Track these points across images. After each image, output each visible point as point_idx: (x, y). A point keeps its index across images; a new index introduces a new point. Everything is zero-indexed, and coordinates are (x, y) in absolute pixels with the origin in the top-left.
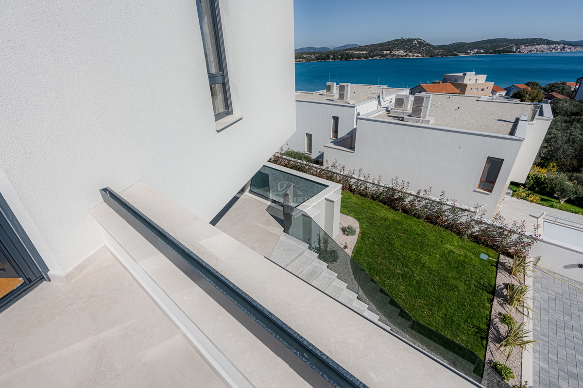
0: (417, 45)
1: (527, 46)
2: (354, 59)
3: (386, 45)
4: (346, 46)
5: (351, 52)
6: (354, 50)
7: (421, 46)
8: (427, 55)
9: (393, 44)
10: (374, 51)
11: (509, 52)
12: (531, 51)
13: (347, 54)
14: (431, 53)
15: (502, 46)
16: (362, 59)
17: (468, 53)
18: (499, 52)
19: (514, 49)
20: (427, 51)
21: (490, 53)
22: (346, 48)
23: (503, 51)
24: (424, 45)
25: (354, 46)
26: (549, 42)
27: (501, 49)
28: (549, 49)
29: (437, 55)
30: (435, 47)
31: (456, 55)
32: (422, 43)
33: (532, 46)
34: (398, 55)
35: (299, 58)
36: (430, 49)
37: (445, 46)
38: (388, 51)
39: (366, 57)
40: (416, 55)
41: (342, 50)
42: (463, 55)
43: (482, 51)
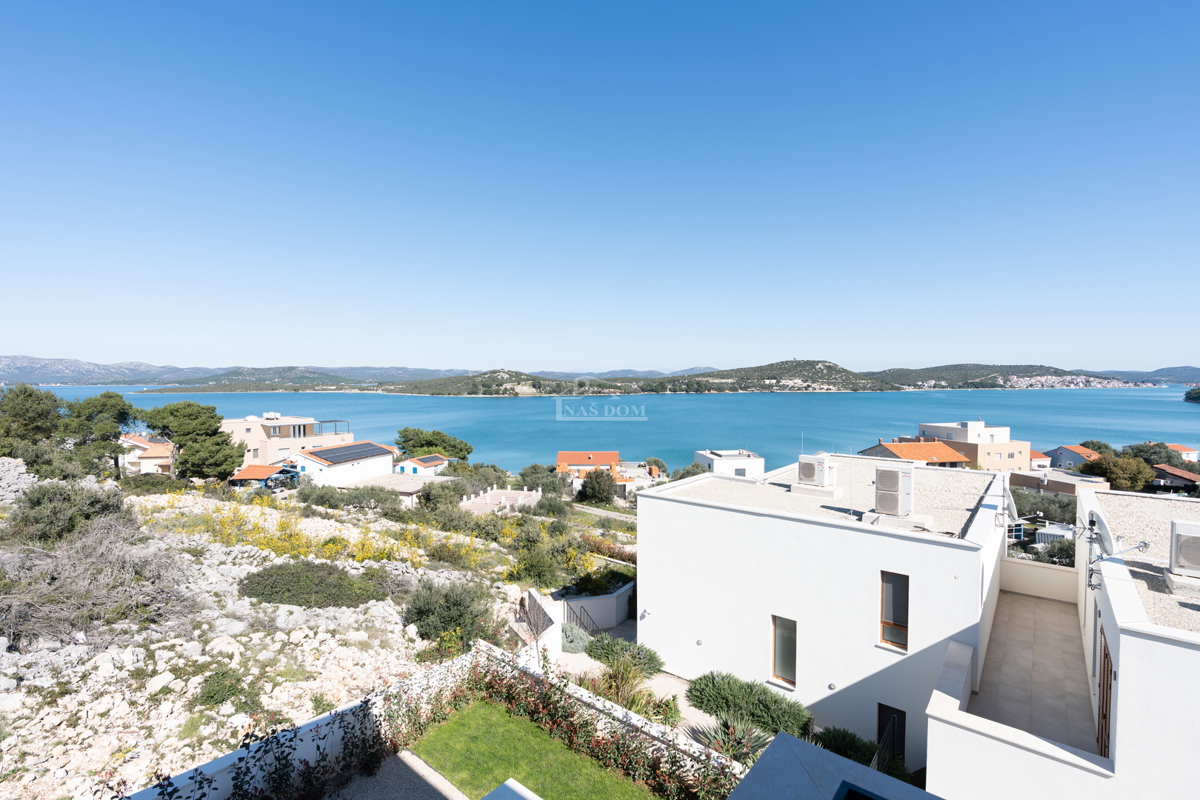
0: (825, 372)
1: (1022, 377)
2: (712, 392)
3: (767, 370)
4: (693, 369)
5: (705, 379)
6: (710, 376)
7: (832, 372)
8: (845, 388)
9: (780, 369)
10: (748, 379)
11: (993, 385)
12: (1031, 385)
13: (698, 383)
14: (853, 384)
15: (977, 377)
16: (727, 392)
17: (919, 386)
18: (975, 385)
19: (1002, 383)
20: (844, 381)
21: (960, 387)
22: (694, 373)
23: (982, 385)
24: (836, 370)
25: (708, 371)
26: (1057, 372)
27: (977, 380)
28: (1063, 382)
29: (864, 388)
30: (854, 375)
31: (899, 389)
32: (832, 369)
33: (1031, 377)
34: (793, 387)
35: (609, 388)
36: (848, 378)
37: (874, 373)
38: (772, 379)
39: (733, 389)
40: (825, 387)
41: (689, 376)
42: (911, 389)
43: (943, 383)
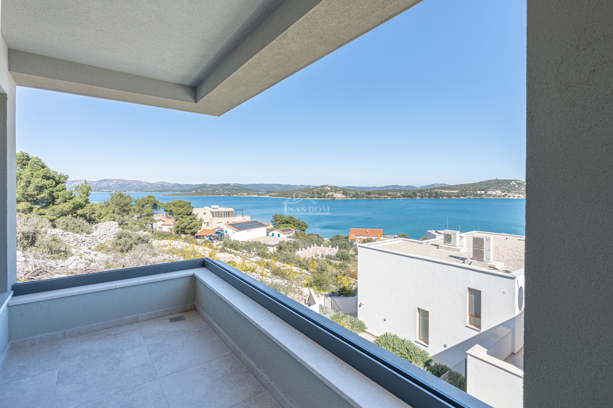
0: (516, 186)
2: (444, 198)
3: (479, 185)
4: (433, 185)
5: (440, 191)
6: (443, 189)
10: (466, 190)
13: (436, 193)
16: (454, 198)
22: (433, 187)
25: (442, 186)
34: (495, 195)
35: (384, 195)
38: (482, 190)
39: (457, 196)
40: (517, 195)
41: (430, 189)
